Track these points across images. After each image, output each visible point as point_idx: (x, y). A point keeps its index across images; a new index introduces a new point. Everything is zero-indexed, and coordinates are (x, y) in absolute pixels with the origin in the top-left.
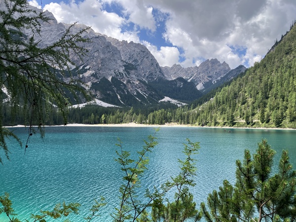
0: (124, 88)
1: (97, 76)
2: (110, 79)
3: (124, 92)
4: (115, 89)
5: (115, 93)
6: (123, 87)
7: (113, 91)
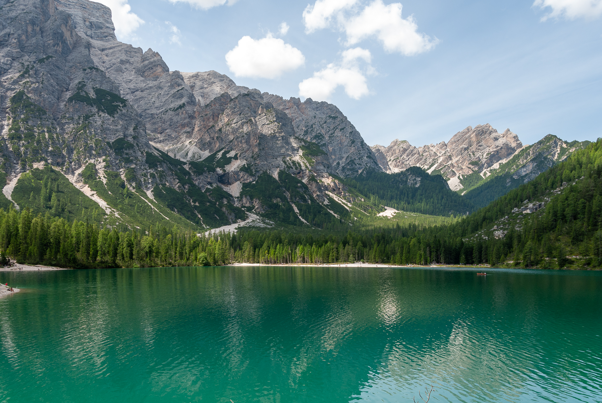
0: (305, 192)
1: (251, 171)
2: (276, 175)
3: (305, 200)
4: (288, 195)
5: (288, 202)
6: (301, 191)
7: (284, 199)
